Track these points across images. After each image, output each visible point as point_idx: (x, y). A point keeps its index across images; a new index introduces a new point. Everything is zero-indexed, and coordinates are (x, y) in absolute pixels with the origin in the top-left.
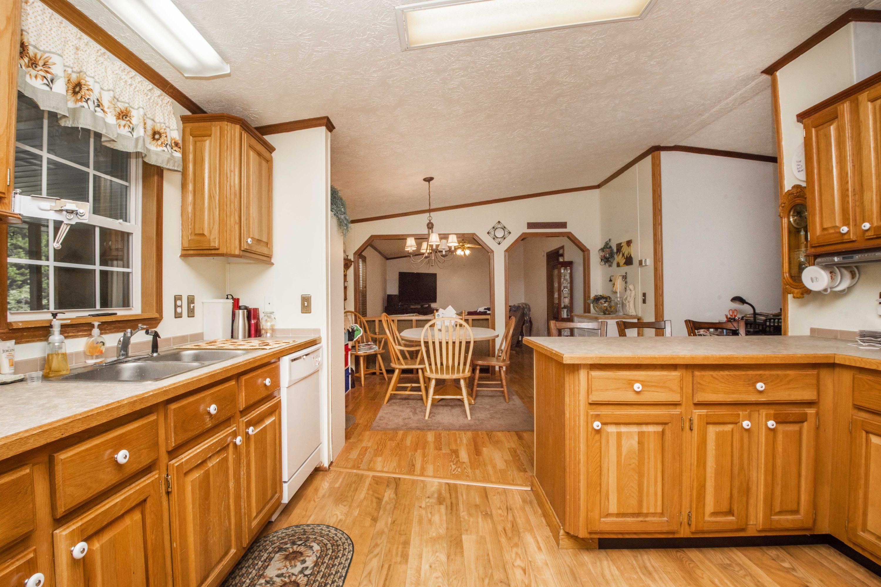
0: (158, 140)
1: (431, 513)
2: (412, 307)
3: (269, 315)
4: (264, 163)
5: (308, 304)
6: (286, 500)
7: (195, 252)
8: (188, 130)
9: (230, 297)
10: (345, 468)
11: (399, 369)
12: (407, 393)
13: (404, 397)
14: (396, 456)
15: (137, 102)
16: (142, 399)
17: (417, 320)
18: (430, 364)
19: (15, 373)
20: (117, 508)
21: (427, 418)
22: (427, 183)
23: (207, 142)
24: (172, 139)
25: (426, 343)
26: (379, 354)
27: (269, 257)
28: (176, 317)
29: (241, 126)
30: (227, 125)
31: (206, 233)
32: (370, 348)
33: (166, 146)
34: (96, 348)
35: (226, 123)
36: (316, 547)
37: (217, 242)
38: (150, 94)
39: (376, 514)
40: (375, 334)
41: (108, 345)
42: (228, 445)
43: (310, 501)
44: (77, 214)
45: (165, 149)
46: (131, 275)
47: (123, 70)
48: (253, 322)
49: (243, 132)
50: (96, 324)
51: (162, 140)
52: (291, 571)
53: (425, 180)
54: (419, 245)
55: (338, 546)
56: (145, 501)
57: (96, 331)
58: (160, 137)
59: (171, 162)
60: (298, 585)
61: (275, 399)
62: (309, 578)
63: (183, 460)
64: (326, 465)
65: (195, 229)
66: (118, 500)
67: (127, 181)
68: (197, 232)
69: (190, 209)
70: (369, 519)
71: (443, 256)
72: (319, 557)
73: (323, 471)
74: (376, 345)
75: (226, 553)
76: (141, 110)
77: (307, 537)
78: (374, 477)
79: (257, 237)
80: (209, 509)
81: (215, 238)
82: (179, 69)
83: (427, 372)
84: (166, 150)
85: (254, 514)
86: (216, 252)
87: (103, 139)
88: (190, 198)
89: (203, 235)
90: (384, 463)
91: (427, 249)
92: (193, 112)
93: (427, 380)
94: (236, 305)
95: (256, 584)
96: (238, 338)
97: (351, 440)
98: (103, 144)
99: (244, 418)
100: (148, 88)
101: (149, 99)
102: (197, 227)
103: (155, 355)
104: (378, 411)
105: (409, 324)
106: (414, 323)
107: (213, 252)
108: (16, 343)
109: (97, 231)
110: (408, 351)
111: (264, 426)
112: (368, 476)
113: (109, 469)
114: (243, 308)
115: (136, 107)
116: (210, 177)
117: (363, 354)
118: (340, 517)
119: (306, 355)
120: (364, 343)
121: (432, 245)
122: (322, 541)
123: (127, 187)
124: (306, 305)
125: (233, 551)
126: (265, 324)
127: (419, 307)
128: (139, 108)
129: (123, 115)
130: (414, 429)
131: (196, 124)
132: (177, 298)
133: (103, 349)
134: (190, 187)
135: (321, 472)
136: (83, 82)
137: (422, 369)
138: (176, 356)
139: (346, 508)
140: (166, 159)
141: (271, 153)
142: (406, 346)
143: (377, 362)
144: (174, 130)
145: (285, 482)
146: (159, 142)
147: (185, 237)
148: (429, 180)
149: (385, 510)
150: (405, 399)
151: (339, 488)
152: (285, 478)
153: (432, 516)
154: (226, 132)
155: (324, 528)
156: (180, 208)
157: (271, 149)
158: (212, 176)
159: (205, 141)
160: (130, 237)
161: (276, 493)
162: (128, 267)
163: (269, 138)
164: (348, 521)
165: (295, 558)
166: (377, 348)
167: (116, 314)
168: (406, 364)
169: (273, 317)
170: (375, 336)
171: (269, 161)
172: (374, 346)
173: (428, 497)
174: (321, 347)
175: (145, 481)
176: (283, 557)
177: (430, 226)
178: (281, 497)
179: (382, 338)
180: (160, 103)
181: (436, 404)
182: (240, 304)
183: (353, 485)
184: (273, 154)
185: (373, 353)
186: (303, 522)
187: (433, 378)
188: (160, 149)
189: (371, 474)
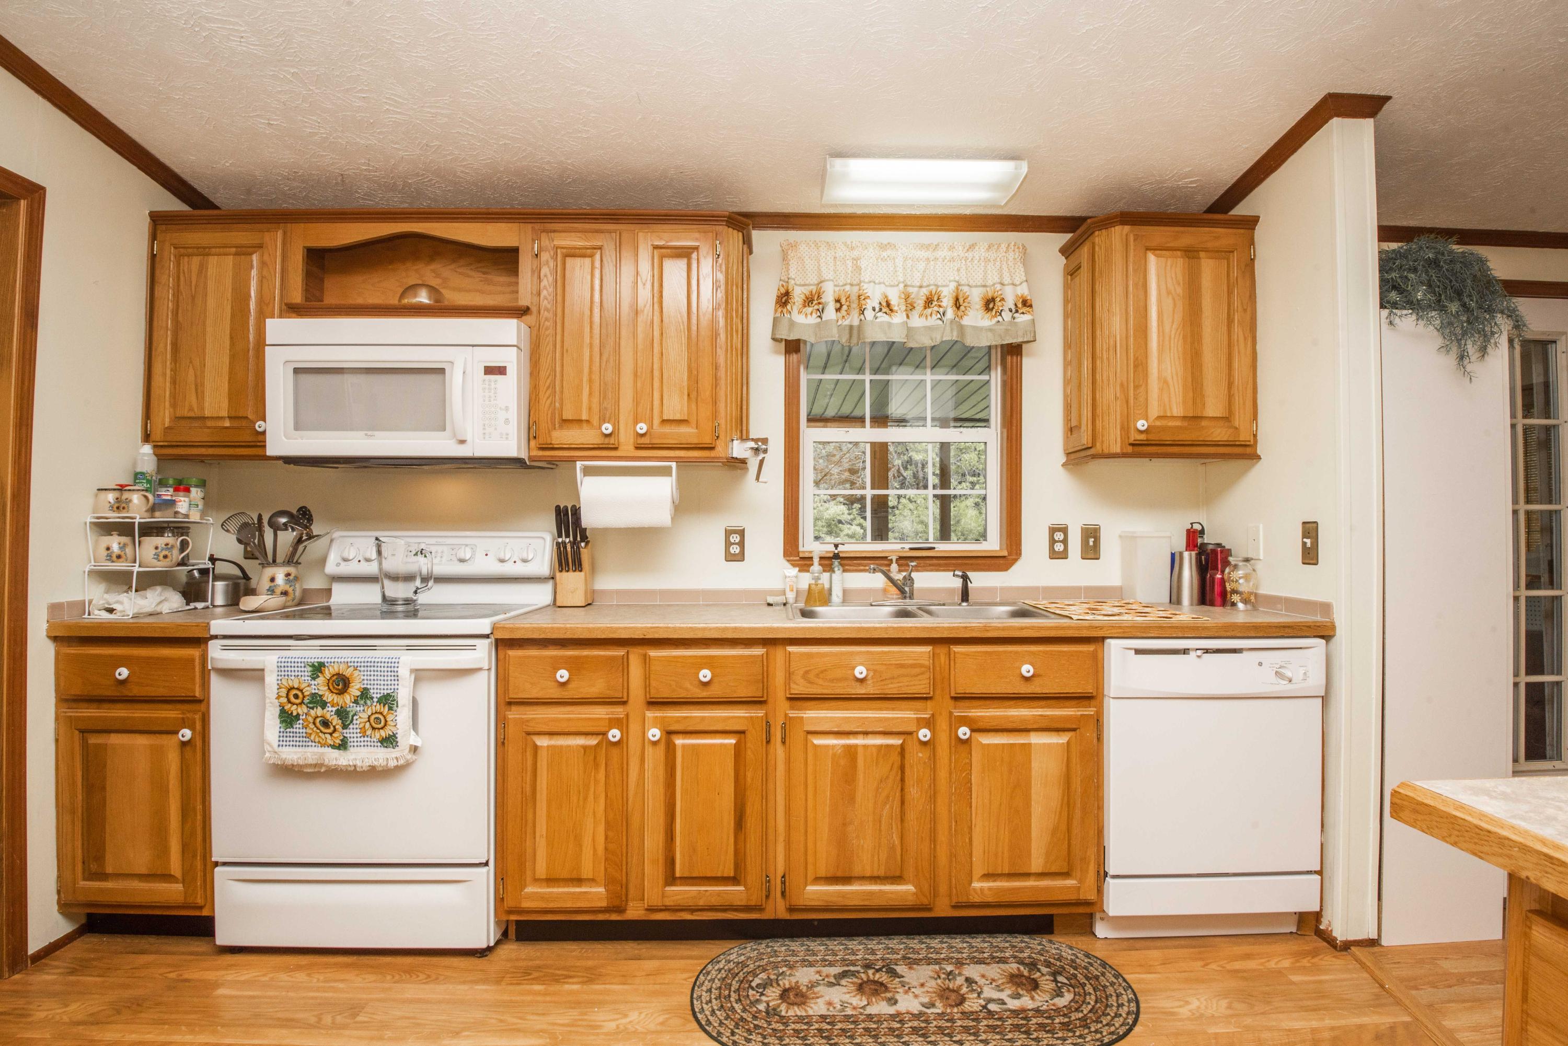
0: (992, 309)
3: (1242, 564)
5: (1311, 543)
7: (1074, 456)
9: (1196, 526)
24: (1018, 299)
27: (1251, 446)
28: (1052, 558)
29: (1123, 224)
30: (1099, 236)
31: (1079, 424)
33: (1000, 314)
35: (1098, 233)
46: (988, 498)
51: (996, 307)
58: (995, 304)
59: (1010, 333)
68: (1073, 425)
69: (1068, 389)
73: (1329, 942)
76: (951, 284)
79: (1177, 413)
80: (852, 797)
84: (1001, 319)
86: (1091, 452)
89: (1078, 427)
94: (1193, 544)
96: (1181, 604)
107: (1088, 453)
111: (1021, 741)
123: (987, 381)
124: (1308, 544)
129: (929, 301)
131: (1075, 253)
132: (1057, 529)
140: (1002, 332)
144: (1021, 284)
147: (1066, 435)
154: (1097, 248)
180: (994, 256)
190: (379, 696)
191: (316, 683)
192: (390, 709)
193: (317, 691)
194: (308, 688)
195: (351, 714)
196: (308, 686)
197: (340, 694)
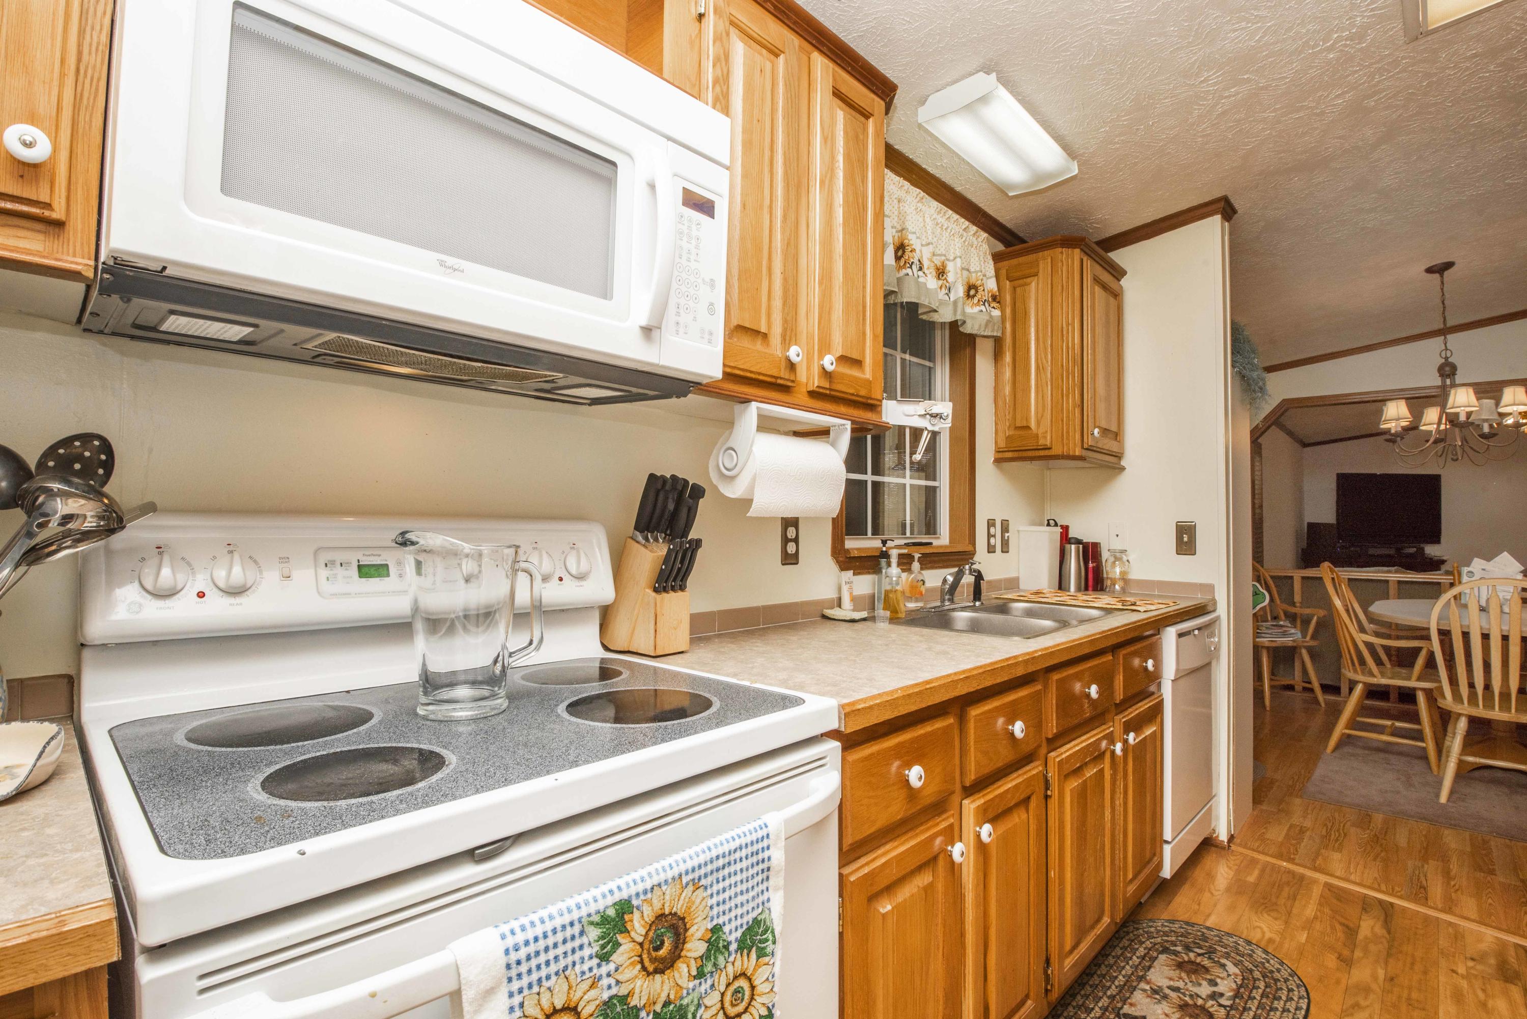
0: (974, 296)
1: (1484, 991)
2: (1372, 551)
3: (1119, 555)
4: (1112, 299)
5: (1188, 538)
6: (1167, 872)
7: (1016, 455)
8: (1003, 272)
9: (1052, 522)
10: (1263, 853)
11: (1365, 683)
12: (1385, 738)
13: (1375, 745)
14: (1375, 860)
15: (952, 250)
16: (1032, 659)
17: (1399, 582)
18: (1453, 681)
19: (854, 610)
20: (1009, 796)
21: (1443, 799)
22: (1437, 276)
23: (1033, 284)
24: (989, 292)
25: (1445, 634)
26: (1305, 647)
27: (1119, 456)
28: (989, 552)
29: (1082, 250)
30: (1062, 253)
31: (1033, 425)
32: (1285, 634)
33: (984, 304)
34: (916, 587)
35: (1060, 250)
36: (1232, 968)
37: (1049, 438)
38: (965, 234)
39: (1346, 953)
40: (1293, 604)
41: (929, 584)
42: (1104, 753)
43: (1201, 891)
44: (941, 417)
45: (983, 308)
46: (938, 490)
47: (939, 213)
48: (1091, 565)
49: (1085, 259)
50: (917, 556)
51: (979, 296)
52: (1196, 990)
53: (1430, 270)
54: (1417, 415)
55: (1276, 981)
56: (1029, 798)
57: (916, 565)
58: (977, 292)
59: (990, 325)
60: (1211, 1017)
61: (1153, 697)
62: (1228, 1012)
63: (1064, 756)
64: (1223, 837)
65: (1014, 418)
66: (1010, 785)
67: (930, 361)
68: (1018, 425)
69: (1007, 390)
70: (1333, 957)
71: (1484, 436)
72: (1241, 986)
73: (1216, 846)
74: (1295, 627)
75: (1098, 920)
76: (958, 260)
77: (1210, 947)
78: (1328, 886)
79: (1104, 424)
80: (1085, 840)
81: (1046, 432)
82: (1000, 190)
83: (1444, 697)
84: (984, 310)
85: (1130, 876)
86: (1046, 453)
87: (920, 311)
88: (1008, 373)
89: (1028, 428)
90: (1349, 867)
91: (1439, 423)
92: (1007, 244)
93: (1444, 719)
94: (1065, 538)
95: (1135, 987)
96: (1069, 591)
97: (1264, 807)
98: (920, 317)
99: (1121, 716)
100: (964, 227)
101: (964, 242)
102: (1018, 417)
103: (978, 604)
104: (1315, 765)
105: (1381, 590)
106: (1393, 590)
107: (1042, 453)
108: (854, 574)
109: (908, 431)
110: (1384, 647)
111: (1143, 736)
112: (1315, 881)
113: (1004, 742)
114: (1073, 541)
115: (952, 258)
116: (1037, 339)
117: (1267, 644)
118: (1268, 935)
119: (1199, 629)
120: (1267, 621)
121: (1457, 414)
122: (1241, 961)
123: (930, 368)
124: (1186, 539)
125: (1106, 920)
126: (1112, 570)
127: (1392, 552)
128: (955, 258)
129: (941, 272)
130: (1413, 817)
131: (1014, 262)
132: (991, 523)
133: (923, 589)
134: (1008, 358)
135: (1213, 849)
136: (906, 242)
137: (1428, 693)
138: (1003, 608)
139: (1277, 923)
140: (984, 323)
141: (1119, 280)
142: (1377, 634)
143: (1297, 665)
144: (991, 277)
145: (1167, 842)
146: (976, 300)
147: (1000, 434)
148: (1441, 269)
149: (1366, 950)
150: (1378, 750)
151: (1256, 885)
152: (1168, 835)
153: (1487, 996)
154: (1060, 264)
155: (1241, 942)
156: (993, 390)
157: (1118, 273)
158: (1041, 335)
159: (1030, 284)
160: (938, 438)
161: (1154, 855)
162: (935, 480)
163: (1119, 256)
164: (1286, 946)
165: (1195, 972)
166: (1299, 635)
167: (931, 544)
168: (1383, 675)
169: (1125, 558)
170: (1292, 610)
171: (1116, 295)
172: (1293, 631)
173: (1472, 959)
174: (1218, 618)
175: (1030, 770)
176: (1174, 963)
177: (1448, 370)
178: (1160, 866)
179: (1313, 616)
180: (976, 243)
181: (1465, 773)
182: (1070, 536)
183: (1286, 889)
184: (1123, 282)
185: (1291, 644)
186: (1198, 919)
187: (1460, 715)
188: (976, 309)
189: (1322, 878)
190: (739, 934)
191: (612, 966)
192: (761, 954)
193: (614, 991)
194: (592, 994)
195: (692, 1008)
196: (592, 987)
197: (662, 972)
